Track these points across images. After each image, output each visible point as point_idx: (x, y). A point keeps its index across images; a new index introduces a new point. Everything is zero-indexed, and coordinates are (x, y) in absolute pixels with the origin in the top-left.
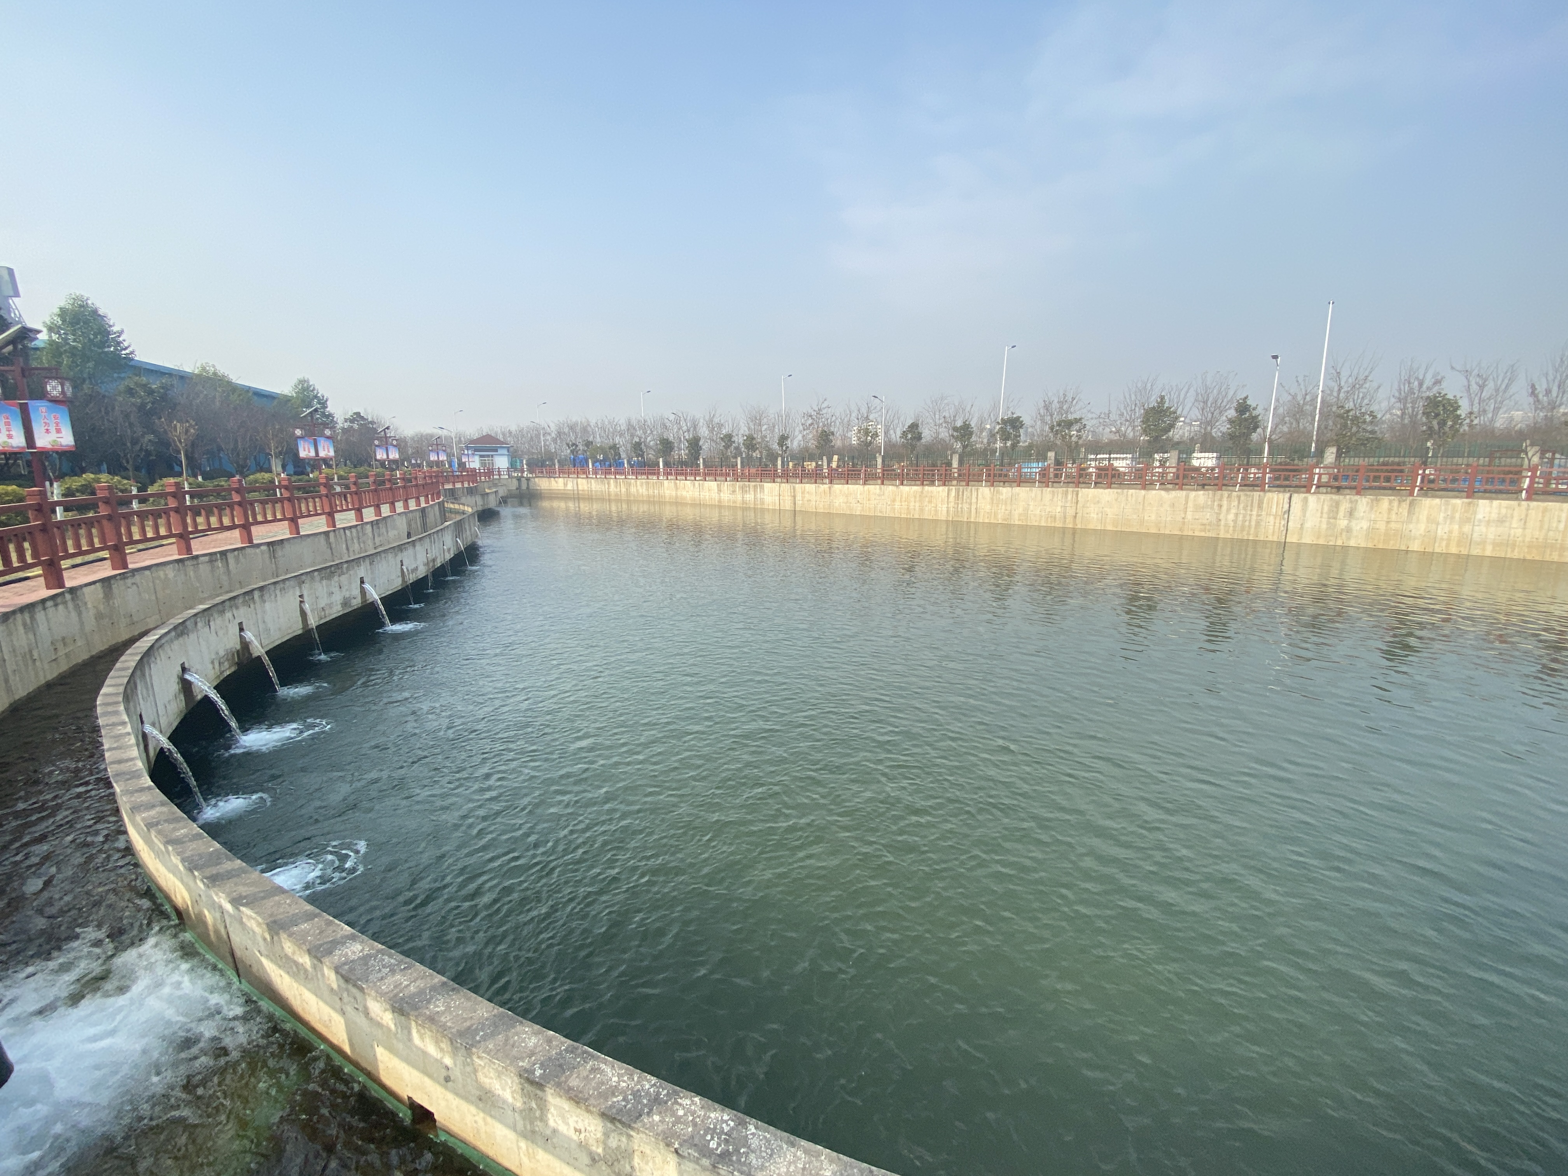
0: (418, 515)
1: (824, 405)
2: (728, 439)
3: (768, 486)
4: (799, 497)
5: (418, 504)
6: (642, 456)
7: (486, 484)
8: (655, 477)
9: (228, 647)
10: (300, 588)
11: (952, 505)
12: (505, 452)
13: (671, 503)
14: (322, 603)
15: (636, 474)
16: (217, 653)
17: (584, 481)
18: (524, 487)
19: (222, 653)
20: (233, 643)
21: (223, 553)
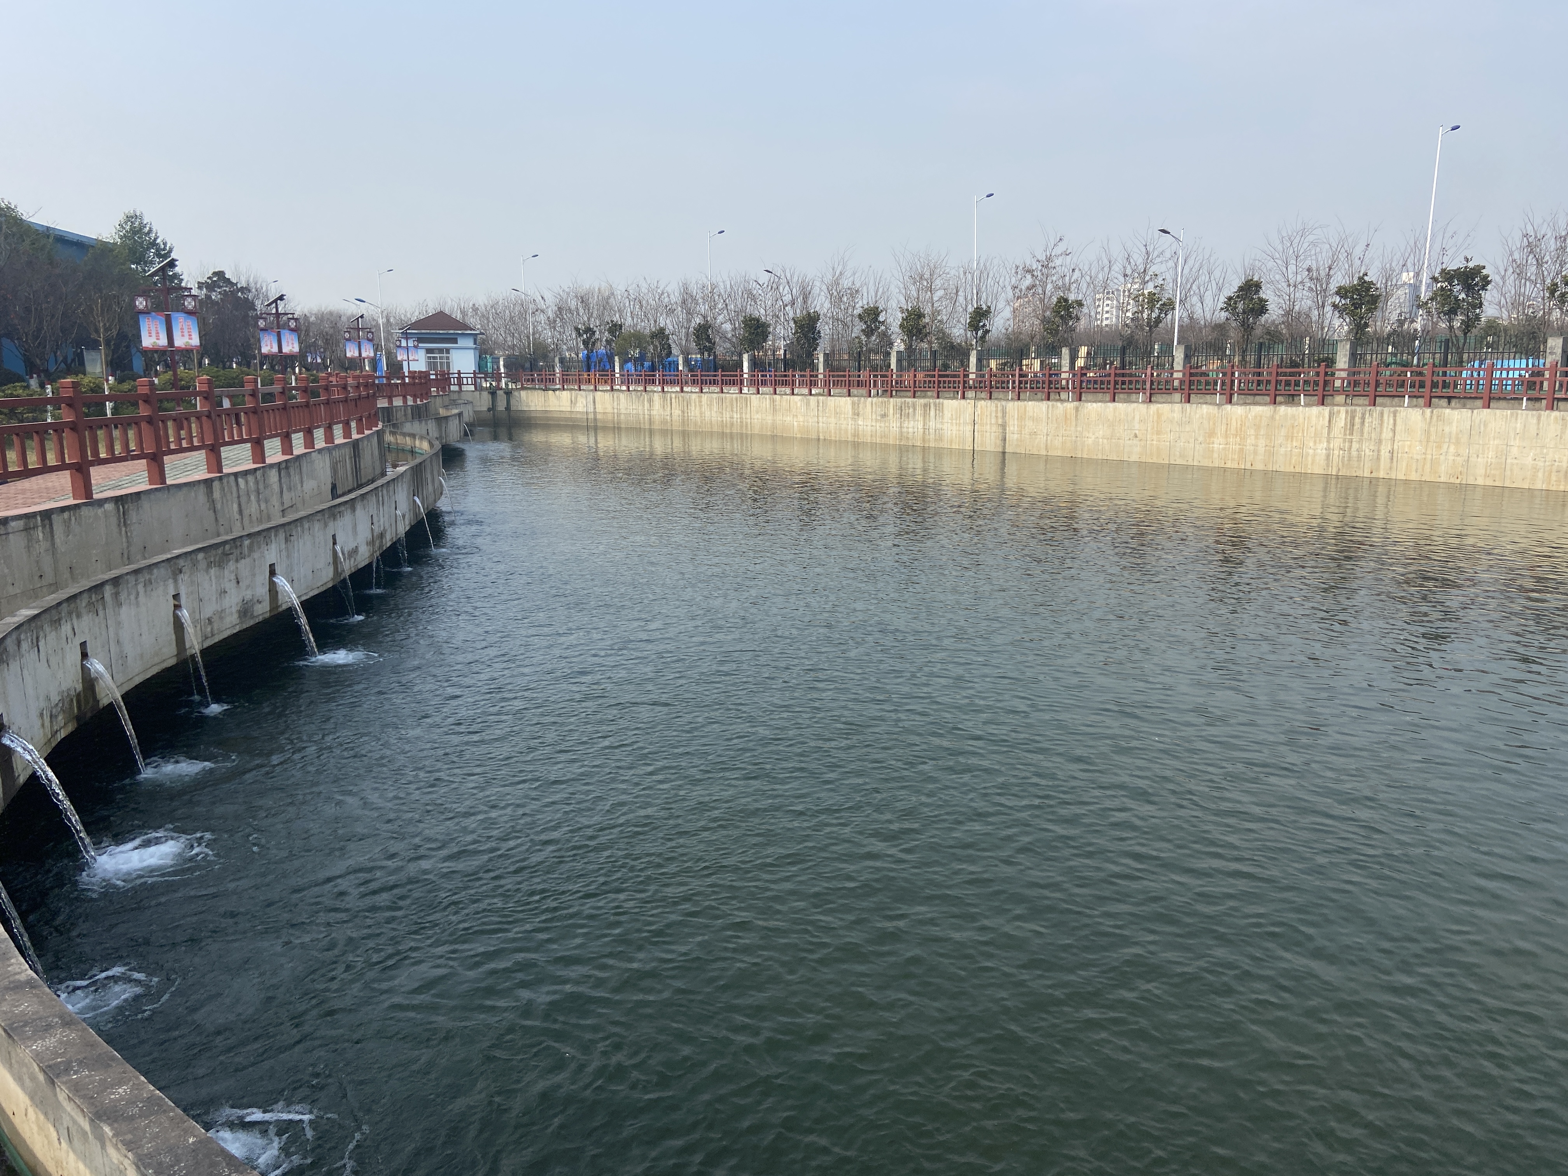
0: (347, 452)
1: (1058, 250)
2: (872, 315)
3: (951, 405)
4: (1012, 427)
5: (347, 434)
6: (710, 350)
7: (439, 400)
8: (734, 390)
9: (64, 687)
10: (176, 581)
11: (1336, 443)
12: (469, 343)
13: (762, 437)
14: (209, 610)
15: (701, 383)
16: (48, 698)
17: (607, 395)
18: (501, 406)
19: (55, 698)
20: (71, 681)
21: (47, 515)
